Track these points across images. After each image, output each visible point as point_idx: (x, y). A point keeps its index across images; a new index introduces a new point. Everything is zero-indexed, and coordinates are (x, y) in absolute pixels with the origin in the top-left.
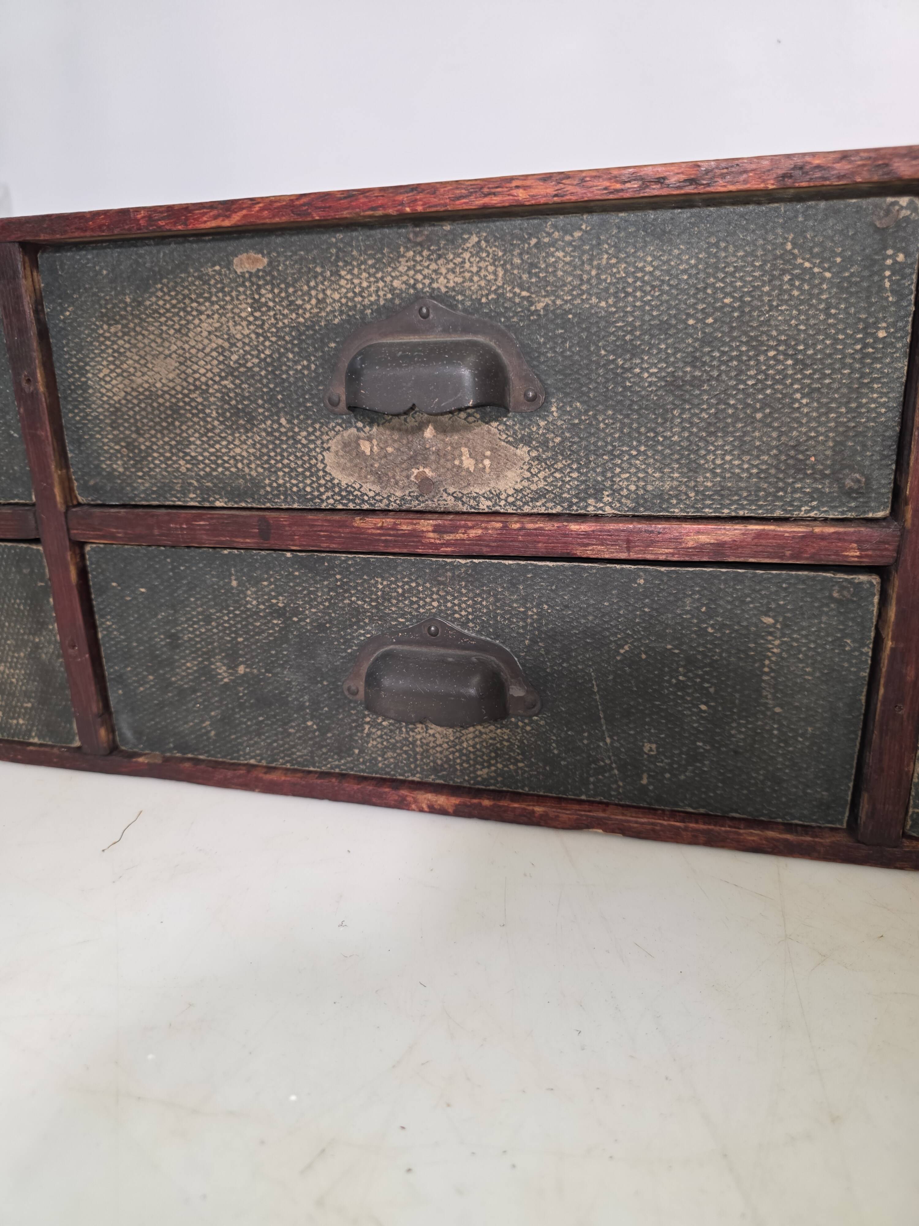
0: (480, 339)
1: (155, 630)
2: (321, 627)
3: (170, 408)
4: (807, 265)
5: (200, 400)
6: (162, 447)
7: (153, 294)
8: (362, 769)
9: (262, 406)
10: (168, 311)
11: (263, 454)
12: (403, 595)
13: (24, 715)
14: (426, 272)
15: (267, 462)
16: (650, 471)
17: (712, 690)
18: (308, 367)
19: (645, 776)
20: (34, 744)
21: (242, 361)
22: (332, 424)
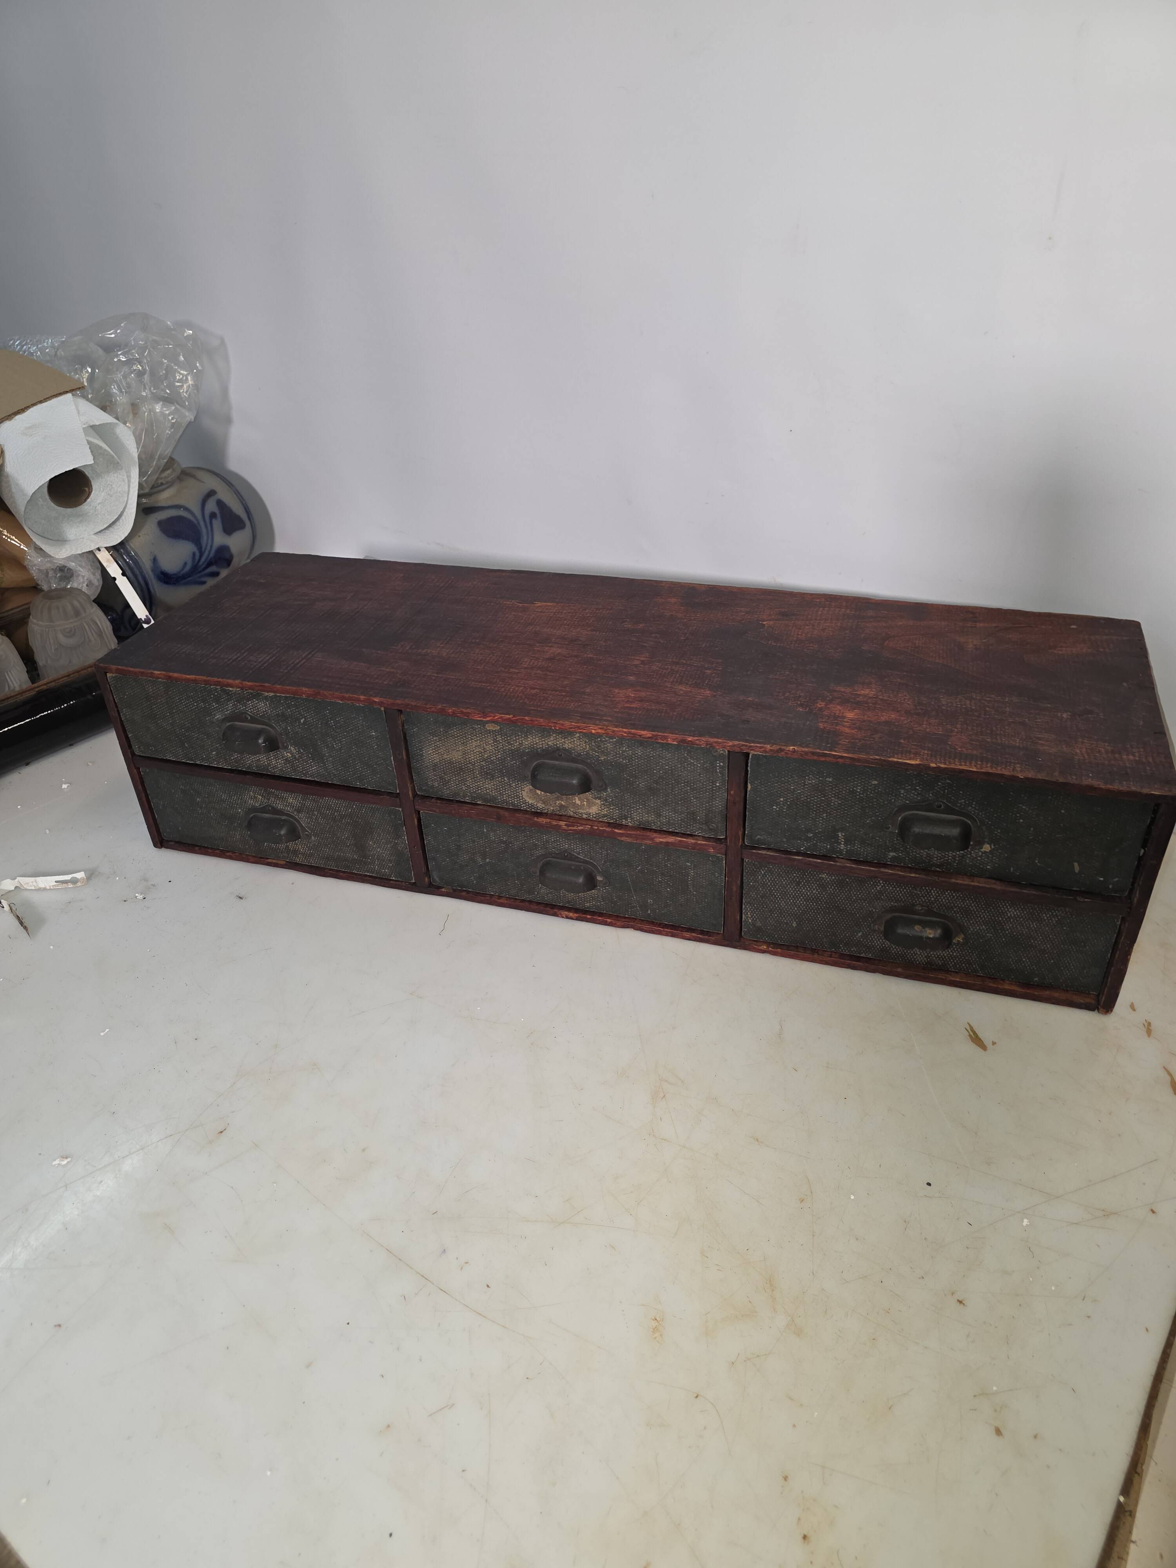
0: (580, 766)
1: (450, 843)
2: (521, 849)
3: (459, 768)
4: (692, 761)
5: (471, 767)
6: (455, 780)
7: (453, 730)
8: (539, 900)
9: (497, 773)
10: (458, 736)
11: (498, 789)
12: (554, 841)
13: (388, 868)
14: (560, 741)
15: (499, 791)
16: (644, 814)
17: (671, 884)
18: (515, 764)
19: (649, 910)
20: (393, 880)
21: (489, 757)
22: (525, 783)
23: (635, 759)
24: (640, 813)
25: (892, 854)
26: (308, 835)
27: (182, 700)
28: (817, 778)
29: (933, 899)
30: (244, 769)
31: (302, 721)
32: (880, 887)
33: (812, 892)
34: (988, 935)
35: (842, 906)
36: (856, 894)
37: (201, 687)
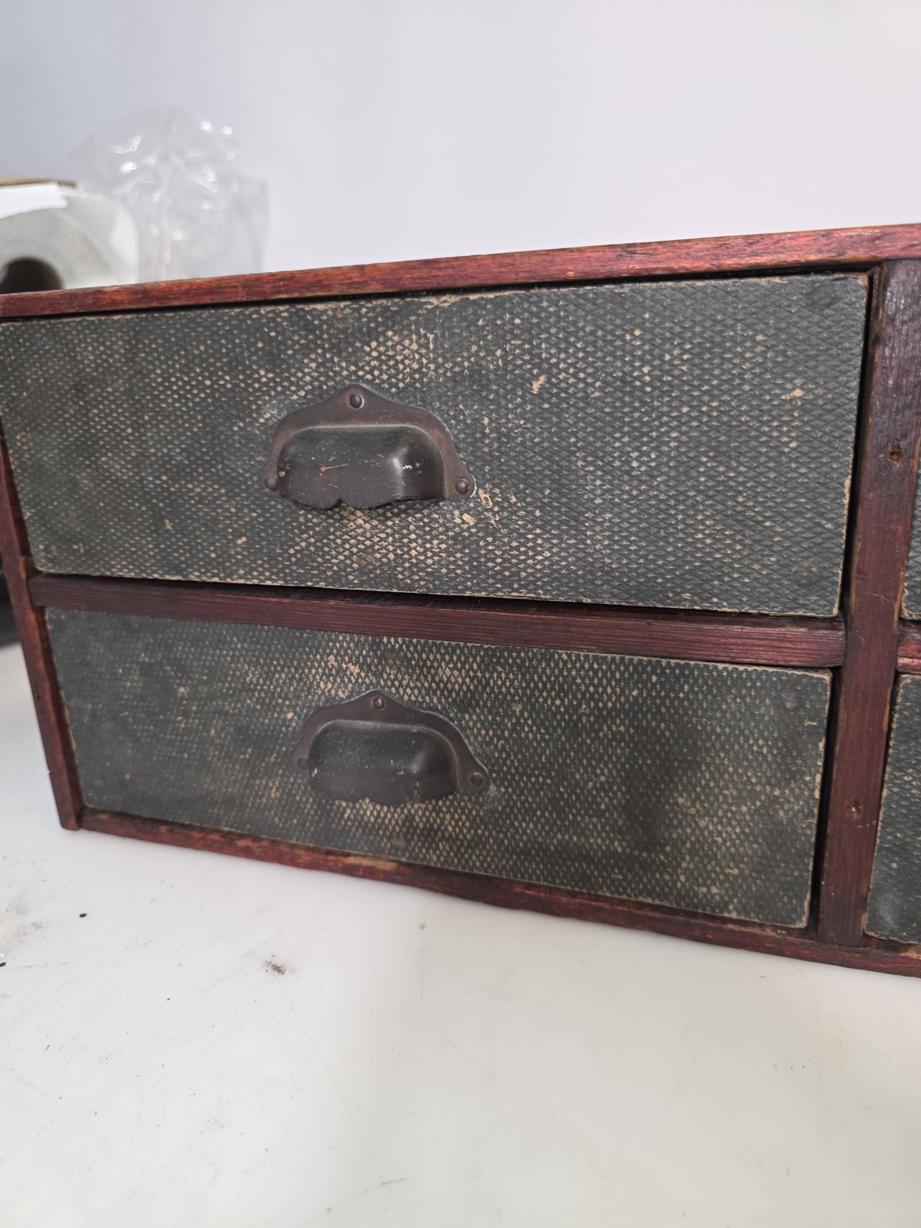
13: (724, 882)
20: (731, 921)
26: (481, 780)
30: (322, 585)
31: (536, 387)
37: (231, 318)
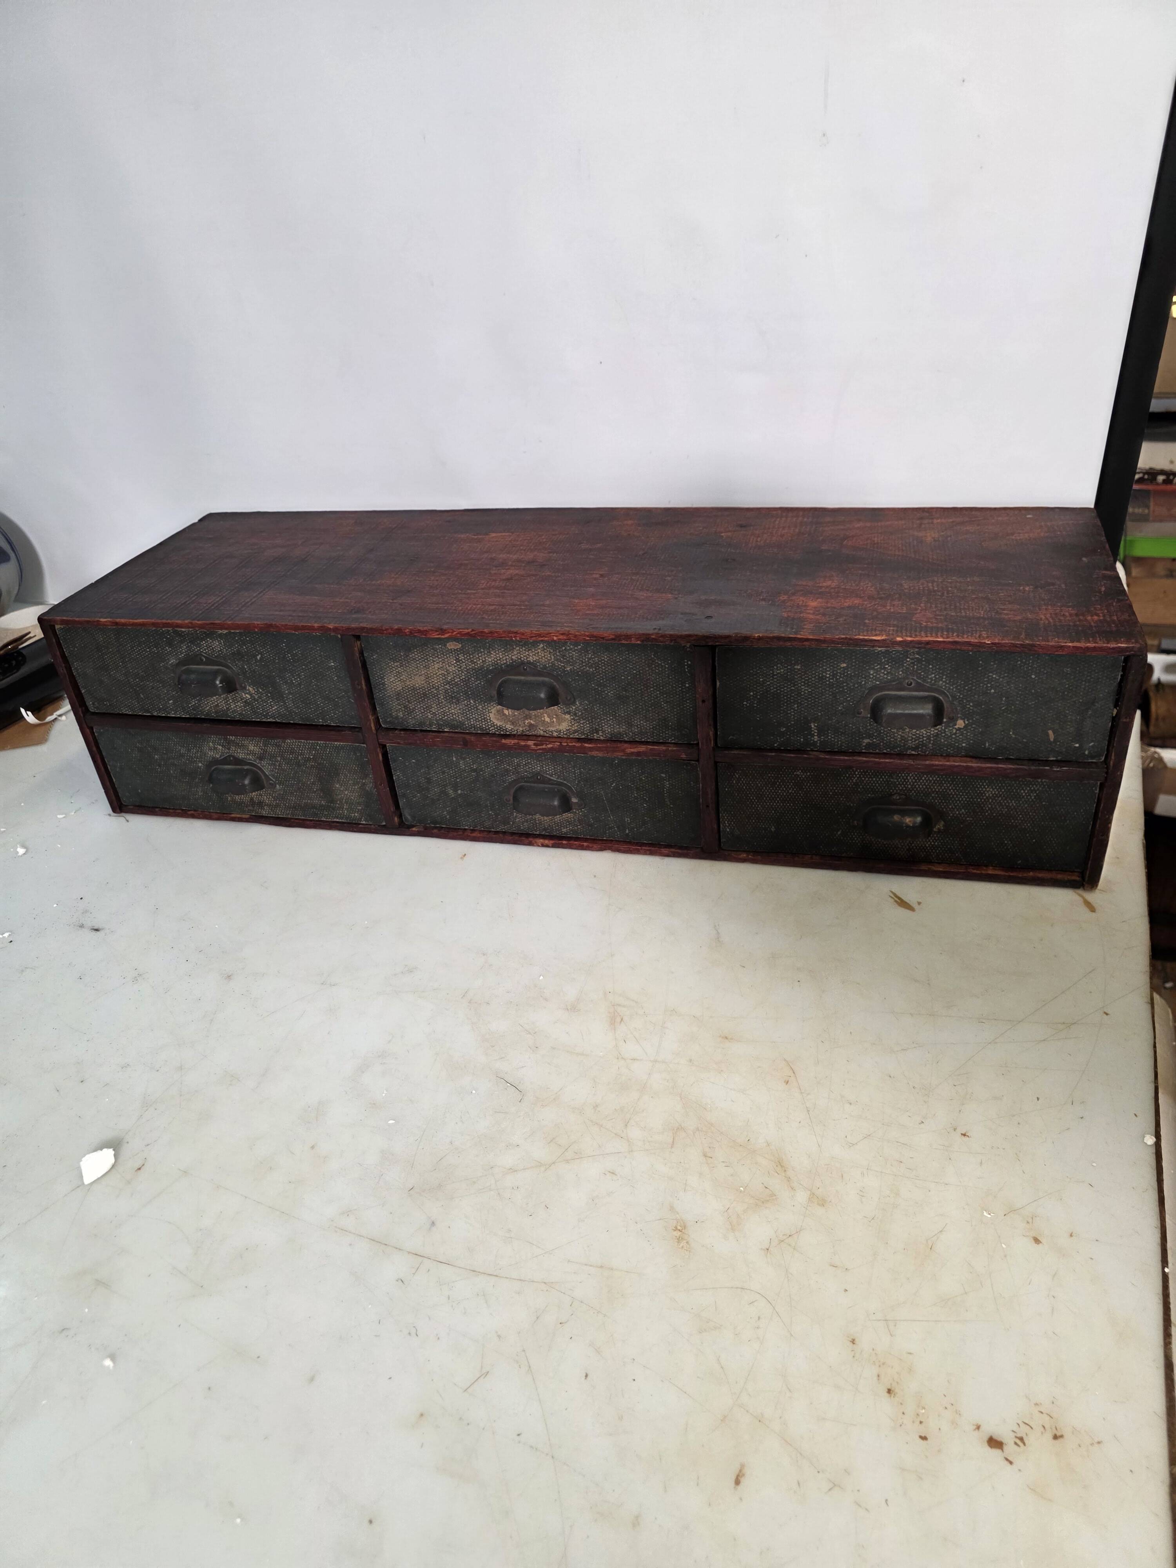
0: (546, 679)
1: (420, 776)
2: (493, 776)
3: (423, 694)
4: (659, 662)
5: (435, 692)
6: (420, 708)
7: (414, 653)
8: (514, 830)
9: (462, 696)
10: (420, 659)
11: (464, 713)
12: (525, 764)
13: (358, 812)
14: (524, 654)
15: (466, 716)
16: (615, 724)
17: (647, 799)
18: (480, 683)
19: (627, 830)
20: (361, 824)
21: (453, 679)
22: (492, 704)
23: (602, 666)
24: (611, 725)
25: (866, 741)
26: (272, 784)
27: (135, 647)
28: (785, 667)
29: (909, 786)
30: (203, 717)
31: (258, 657)
32: (856, 778)
33: (788, 791)
34: (968, 819)
35: (819, 804)
36: (833, 789)
37: (153, 631)
